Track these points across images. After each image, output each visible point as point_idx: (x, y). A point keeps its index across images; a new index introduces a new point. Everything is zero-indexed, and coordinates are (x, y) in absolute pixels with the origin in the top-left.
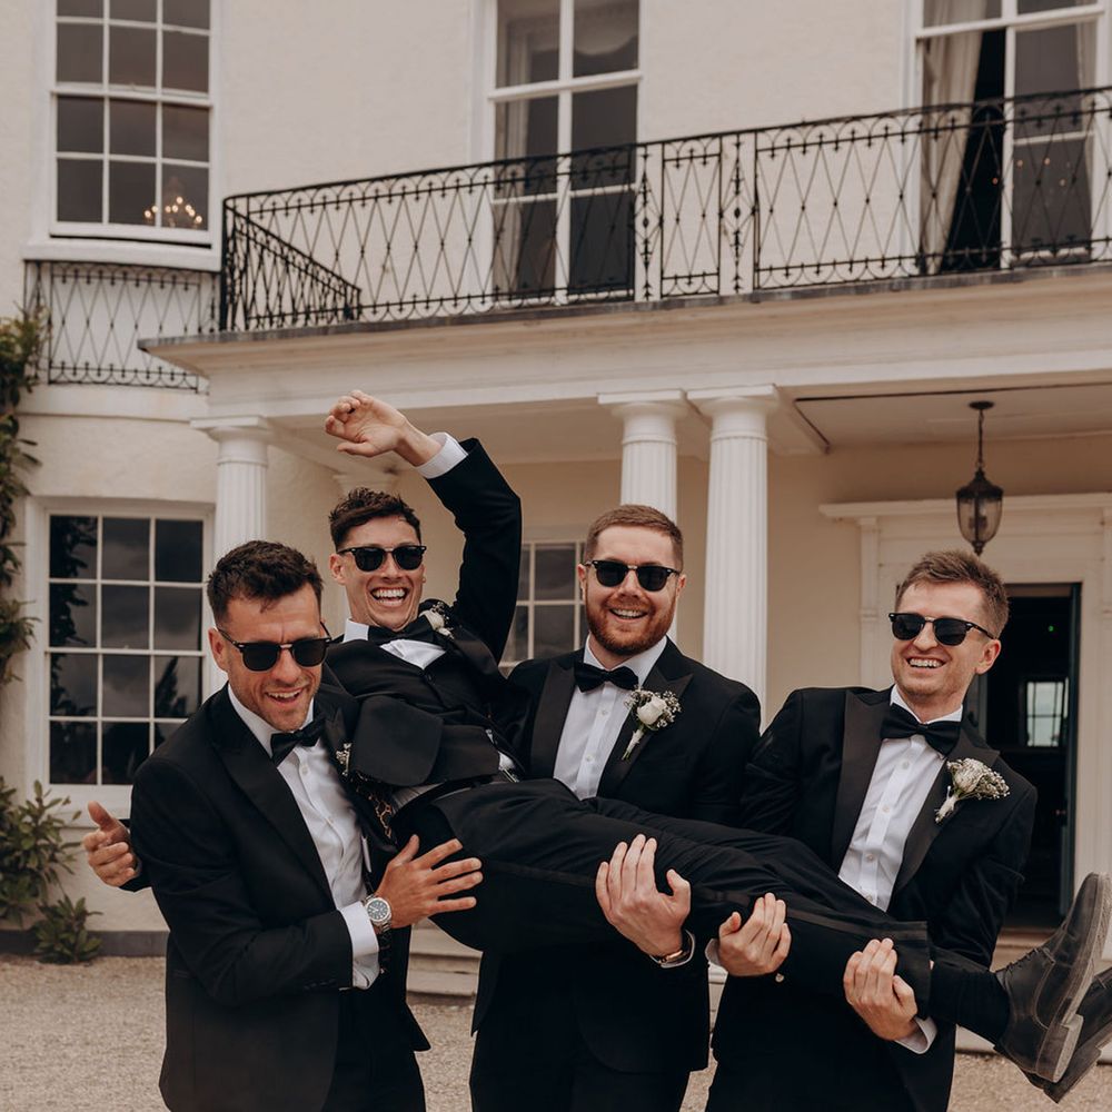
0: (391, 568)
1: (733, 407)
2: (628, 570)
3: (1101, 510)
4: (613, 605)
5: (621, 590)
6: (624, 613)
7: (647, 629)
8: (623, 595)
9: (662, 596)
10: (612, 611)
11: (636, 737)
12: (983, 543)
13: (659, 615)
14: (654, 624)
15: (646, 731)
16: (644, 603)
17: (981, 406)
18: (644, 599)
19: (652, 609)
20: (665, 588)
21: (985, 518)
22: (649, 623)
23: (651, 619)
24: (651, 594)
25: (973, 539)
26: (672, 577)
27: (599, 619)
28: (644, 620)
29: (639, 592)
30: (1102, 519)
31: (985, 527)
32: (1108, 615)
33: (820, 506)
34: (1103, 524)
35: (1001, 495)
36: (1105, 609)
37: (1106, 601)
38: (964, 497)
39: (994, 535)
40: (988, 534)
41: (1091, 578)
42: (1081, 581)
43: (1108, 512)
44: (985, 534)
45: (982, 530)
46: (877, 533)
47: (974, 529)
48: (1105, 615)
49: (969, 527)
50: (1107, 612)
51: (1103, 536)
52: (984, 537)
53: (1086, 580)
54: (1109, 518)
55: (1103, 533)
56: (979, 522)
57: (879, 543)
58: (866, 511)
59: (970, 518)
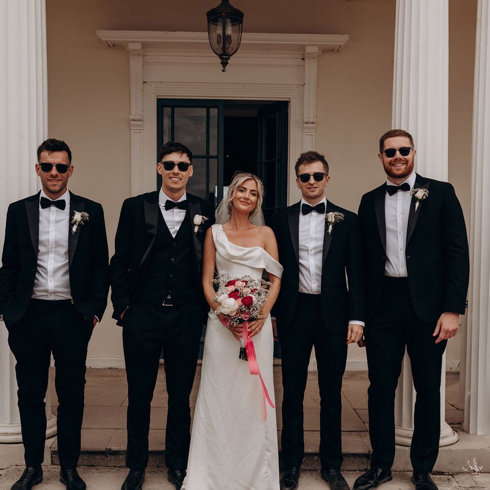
0: (176, 169)
2: (396, 151)
3: (303, 49)
4: (393, 163)
5: (395, 158)
6: (398, 165)
7: (406, 168)
8: (396, 159)
9: (409, 157)
10: (393, 165)
11: (417, 204)
12: (228, 56)
13: (410, 163)
14: (408, 166)
15: (420, 201)
16: (403, 160)
18: (403, 159)
19: (407, 162)
20: (409, 154)
22: (406, 166)
23: (407, 165)
24: (405, 157)
26: (411, 150)
27: (389, 169)
28: (405, 165)
29: (401, 157)
30: (304, 55)
31: (231, 45)
32: (307, 125)
33: (97, 31)
34: (304, 59)
35: (242, 18)
36: (306, 120)
37: (306, 115)
38: (214, 17)
39: (237, 50)
40: (232, 49)
41: (296, 98)
42: (289, 100)
43: (309, 50)
44: (230, 48)
45: (228, 45)
46: (142, 57)
47: (221, 45)
48: (305, 125)
49: (218, 43)
50: (307, 123)
51: (304, 68)
52: (230, 51)
53: (292, 98)
54: (309, 53)
55: (304, 65)
56: (226, 39)
57: (143, 65)
58: (133, 38)
59: (218, 35)
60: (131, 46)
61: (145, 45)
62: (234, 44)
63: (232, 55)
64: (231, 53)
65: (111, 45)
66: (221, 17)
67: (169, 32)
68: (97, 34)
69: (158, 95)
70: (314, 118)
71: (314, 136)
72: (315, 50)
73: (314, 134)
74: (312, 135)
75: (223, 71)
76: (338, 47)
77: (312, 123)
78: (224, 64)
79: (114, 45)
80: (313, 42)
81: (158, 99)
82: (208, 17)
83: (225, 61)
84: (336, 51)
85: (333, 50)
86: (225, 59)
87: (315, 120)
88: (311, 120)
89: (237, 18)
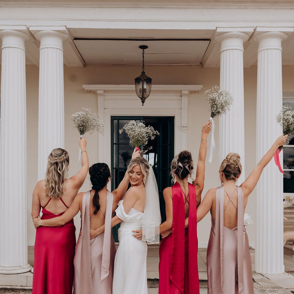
1: (48, 35)
3: (181, 91)
12: (145, 98)
17: (144, 47)
21: (145, 89)
25: (141, 97)
30: (181, 95)
31: (146, 93)
32: (183, 128)
33: (83, 85)
34: (181, 96)
35: (151, 81)
36: (183, 126)
37: (183, 123)
38: (138, 81)
39: (149, 96)
40: (147, 95)
41: (178, 115)
42: (174, 116)
43: (183, 92)
44: (146, 95)
45: (145, 94)
46: (104, 96)
47: (142, 93)
48: (182, 128)
49: (140, 92)
50: (183, 127)
51: (182, 101)
52: (145, 96)
53: (176, 115)
54: (184, 94)
55: (182, 99)
56: (143, 91)
57: (104, 100)
58: (100, 88)
59: (140, 89)
60: (98, 92)
61: (105, 91)
62: (147, 93)
63: (147, 98)
64: (146, 97)
65: (89, 91)
66: (141, 81)
67: (116, 85)
68: (83, 86)
69: (111, 114)
70: (186, 125)
71: (187, 133)
72: (187, 92)
73: (187, 132)
74: (186, 133)
75: (143, 105)
76: (198, 91)
77: (186, 127)
78: (143, 102)
79: (90, 91)
80: (185, 88)
81: (111, 116)
82: (135, 81)
83: (143, 101)
84: (197, 92)
85: (195, 92)
86: (143, 100)
87: (187, 126)
88: (185, 126)
89: (149, 81)
